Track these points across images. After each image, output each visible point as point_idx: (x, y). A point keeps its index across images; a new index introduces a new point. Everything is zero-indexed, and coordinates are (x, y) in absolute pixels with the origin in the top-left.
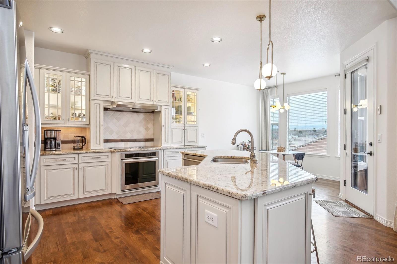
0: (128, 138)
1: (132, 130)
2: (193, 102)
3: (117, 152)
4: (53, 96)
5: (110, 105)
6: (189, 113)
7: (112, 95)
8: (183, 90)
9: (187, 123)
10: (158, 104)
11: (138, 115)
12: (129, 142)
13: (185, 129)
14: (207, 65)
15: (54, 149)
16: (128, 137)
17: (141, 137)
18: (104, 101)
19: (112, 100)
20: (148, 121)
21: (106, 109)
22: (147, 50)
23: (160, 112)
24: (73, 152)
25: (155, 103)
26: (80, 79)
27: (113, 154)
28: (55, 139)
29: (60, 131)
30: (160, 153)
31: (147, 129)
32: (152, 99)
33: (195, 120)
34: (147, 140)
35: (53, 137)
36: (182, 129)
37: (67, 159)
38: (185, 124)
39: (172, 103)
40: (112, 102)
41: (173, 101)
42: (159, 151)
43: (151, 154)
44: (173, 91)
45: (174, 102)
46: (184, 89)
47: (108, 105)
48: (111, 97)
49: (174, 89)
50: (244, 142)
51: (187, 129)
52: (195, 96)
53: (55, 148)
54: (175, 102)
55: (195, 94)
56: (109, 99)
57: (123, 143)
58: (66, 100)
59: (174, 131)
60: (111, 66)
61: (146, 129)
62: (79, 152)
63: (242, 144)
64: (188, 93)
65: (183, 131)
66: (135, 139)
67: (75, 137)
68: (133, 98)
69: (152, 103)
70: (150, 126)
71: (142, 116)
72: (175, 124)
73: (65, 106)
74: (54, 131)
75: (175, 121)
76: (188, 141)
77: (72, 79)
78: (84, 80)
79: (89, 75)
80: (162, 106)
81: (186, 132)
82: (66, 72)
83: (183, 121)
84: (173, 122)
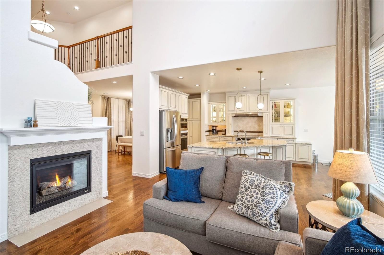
1: (250, 126)
4: (214, 113)
6: (287, 115)
7: (235, 110)
9: (285, 122)
10: (260, 112)
11: (254, 118)
17: (256, 130)
18: (232, 113)
19: (235, 112)
20: (260, 121)
23: (262, 116)
24: (222, 135)
26: (223, 105)
28: (215, 130)
29: (217, 126)
32: (257, 109)
33: (292, 120)
34: (260, 132)
35: (214, 129)
37: (228, 139)
38: (283, 123)
47: (234, 115)
49: (273, 101)
52: (292, 104)
53: (215, 133)
54: (274, 109)
58: (218, 115)
60: (235, 96)
61: (258, 126)
62: (224, 135)
67: (223, 129)
68: (245, 110)
69: (257, 112)
71: (256, 118)
72: (274, 123)
73: (218, 117)
74: (215, 126)
75: (274, 121)
76: (285, 134)
77: (220, 105)
78: (224, 105)
79: (226, 102)
80: (263, 113)
81: (283, 128)
82: (218, 103)
83: (281, 121)
84: (273, 122)
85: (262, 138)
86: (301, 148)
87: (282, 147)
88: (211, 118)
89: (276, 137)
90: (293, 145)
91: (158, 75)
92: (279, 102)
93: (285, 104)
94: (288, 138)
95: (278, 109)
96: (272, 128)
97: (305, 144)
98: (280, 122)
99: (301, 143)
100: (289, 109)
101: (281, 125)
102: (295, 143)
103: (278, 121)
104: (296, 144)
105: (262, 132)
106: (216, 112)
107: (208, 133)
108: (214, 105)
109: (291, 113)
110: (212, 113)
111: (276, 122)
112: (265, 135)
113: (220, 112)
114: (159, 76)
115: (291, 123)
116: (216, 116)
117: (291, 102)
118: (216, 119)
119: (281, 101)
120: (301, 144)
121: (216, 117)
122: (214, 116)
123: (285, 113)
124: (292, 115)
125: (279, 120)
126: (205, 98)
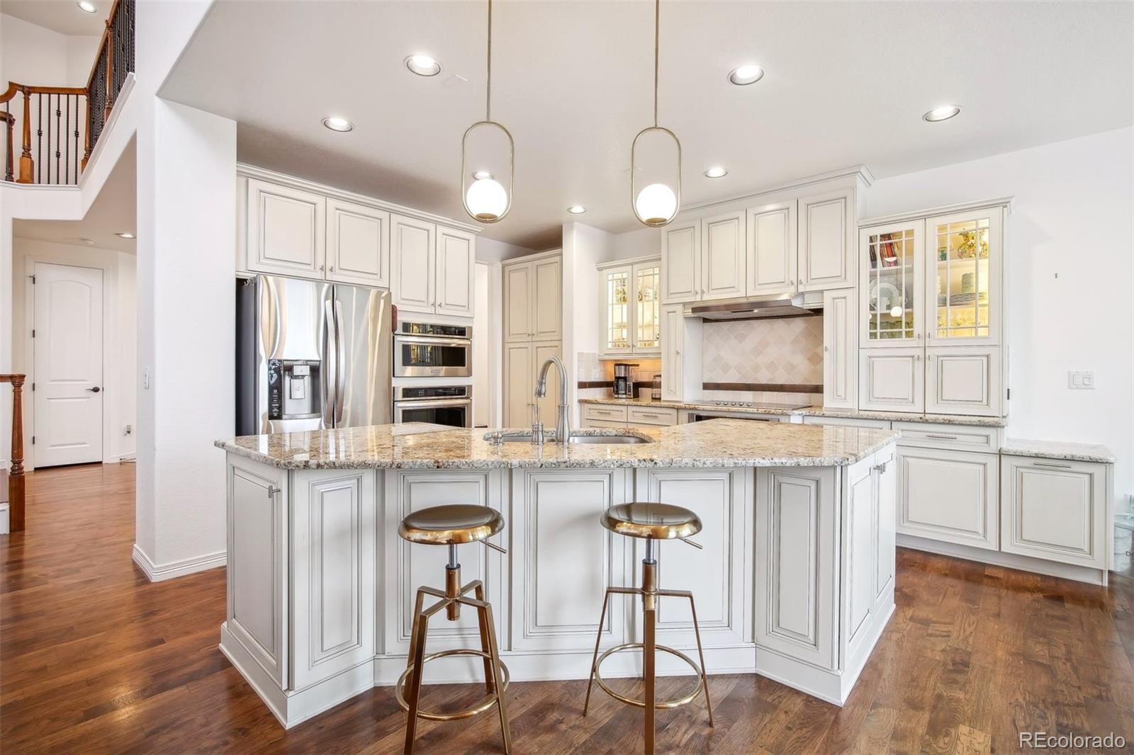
0: (763, 382)
1: (772, 362)
3: (683, 408)
4: (617, 308)
7: (697, 288)
9: (943, 334)
10: (809, 288)
12: (765, 393)
13: (928, 356)
15: (624, 396)
16: (763, 379)
18: (684, 304)
25: (801, 289)
26: (651, 271)
27: (680, 414)
28: (625, 379)
29: (638, 365)
32: (792, 278)
33: (984, 322)
35: (623, 376)
36: (913, 357)
38: (927, 339)
39: (870, 275)
41: (874, 270)
44: (873, 240)
45: (878, 272)
46: (921, 222)
48: (696, 294)
49: (878, 231)
51: (937, 356)
53: (626, 394)
54: (882, 271)
57: (752, 392)
58: (632, 314)
59: (880, 363)
60: (696, 227)
61: (810, 359)
65: (919, 366)
68: (740, 286)
69: (791, 290)
72: (879, 342)
73: (632, 324)
74: (626, 365)
75: (879, 330)
76: (940, 396)
77: (640, 274)
78: (657, 271)
79: (660, 259)
80: (822, 292)
81: (931, 366)
82: (632, 264)
83: (918, 328)
84: (873, 335)
85: (809, 416)
86: (1036, 481)
87: (816, 475)
88: (607, 329)
89: (883, 415)
90: (982, 459)
91: (229, 117)
92: (910, 233)
93: (942, 240)
94: (950, 423)
95: (904, 267)
96: (871, 367)
97: (1065, 459)
98: (915, 334)
99: (1034, 451)
100: (967, 266)
101: (920, 352)
102: (993, 447)
103: (904, 329)
104: (1000, 454)
105: (818, 389)
106: (625, 306)
107: (597, 394)
108: (619, 276)
109: (983, 284)
110: (610, 307)
111: (892, 335)
112: (829, 401)
113: (640, 305)
114: (235, 123)
115: (976, 337)
116: (625, 320)
117: (983, 224)
118: (625, 331)
119: (917, 226)
120: (1037, 456)
121: (624, 326)
122: (617, 320)
123: (943, 291)
124: (986, 296)
125: (909, 324)
126: (576, 248)
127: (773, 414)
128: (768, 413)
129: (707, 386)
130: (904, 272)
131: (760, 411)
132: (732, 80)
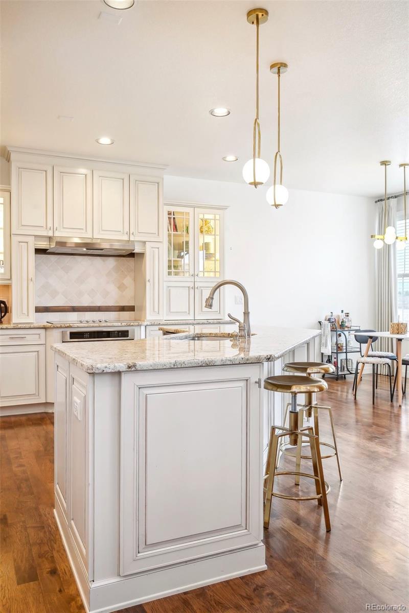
1: (92, 289)
2: (213, 233)
3: (54, 328)
5: (45, 243)
6: (205, 254)
7: (50, 224)
8: (190, 210)
9: (201, 275)
10: (137, 239)
11: (104, 261)
13: (196, 286)
14: (231, 158)
16: (86, 303)
17: (111, 303)
18: (36, 236)
19: (50, 234)
20: (122, 271)
21: (39, 251)
22: (105, 140)
23: (142, 255)
25: (132, 239)
27: (49, 332)
30: (139, 331)
31: (122, 287)
32: (127, 230)
33: (218, 269)
34: (123, 309)
36: (189, 287)
38: (196, 277)
39: (168, 236)
40: (50, 239)
41: (170, 232)
42: (136, 329)
43: (120, 334)
44: (169, 214)
45: (172, 235)
46: (192, 209)
47: (43, 245)
48: (48, 229)
49: (172, 209)
50: (333, 314)
51: (200, 287)
52: (217, 222)
54: (174, 234)
55: (217, 217)
56: (45, 234)
59: (173, 291)
60: (48, 172)
61: (119, 288)
63: (329, 320)
64: (201, 216)
65: (192, 291)
66: (99, 306)
68: (88, 229)
69: (126, 238)
70: (128, 281)
71: (111, 262)
72: (173, 277)
75: (172, 271)
76: (201, 310)
80: (145, 242)
81: (197, 292)
83: (192, 270)
84: (170, 274)
85: (151, 325)
92: (187, 214)
95: (185, 233)
98: (191, 274)
100: (208, 239)
101: (193, 284)
111: (177, 274)
112: (150, 316)
115: (215, 277)
127: (132, 326)
128: (129, 326)
129: (38, 310)
130: (172, 236)
131: (123, 324)
132: (212, 113)
